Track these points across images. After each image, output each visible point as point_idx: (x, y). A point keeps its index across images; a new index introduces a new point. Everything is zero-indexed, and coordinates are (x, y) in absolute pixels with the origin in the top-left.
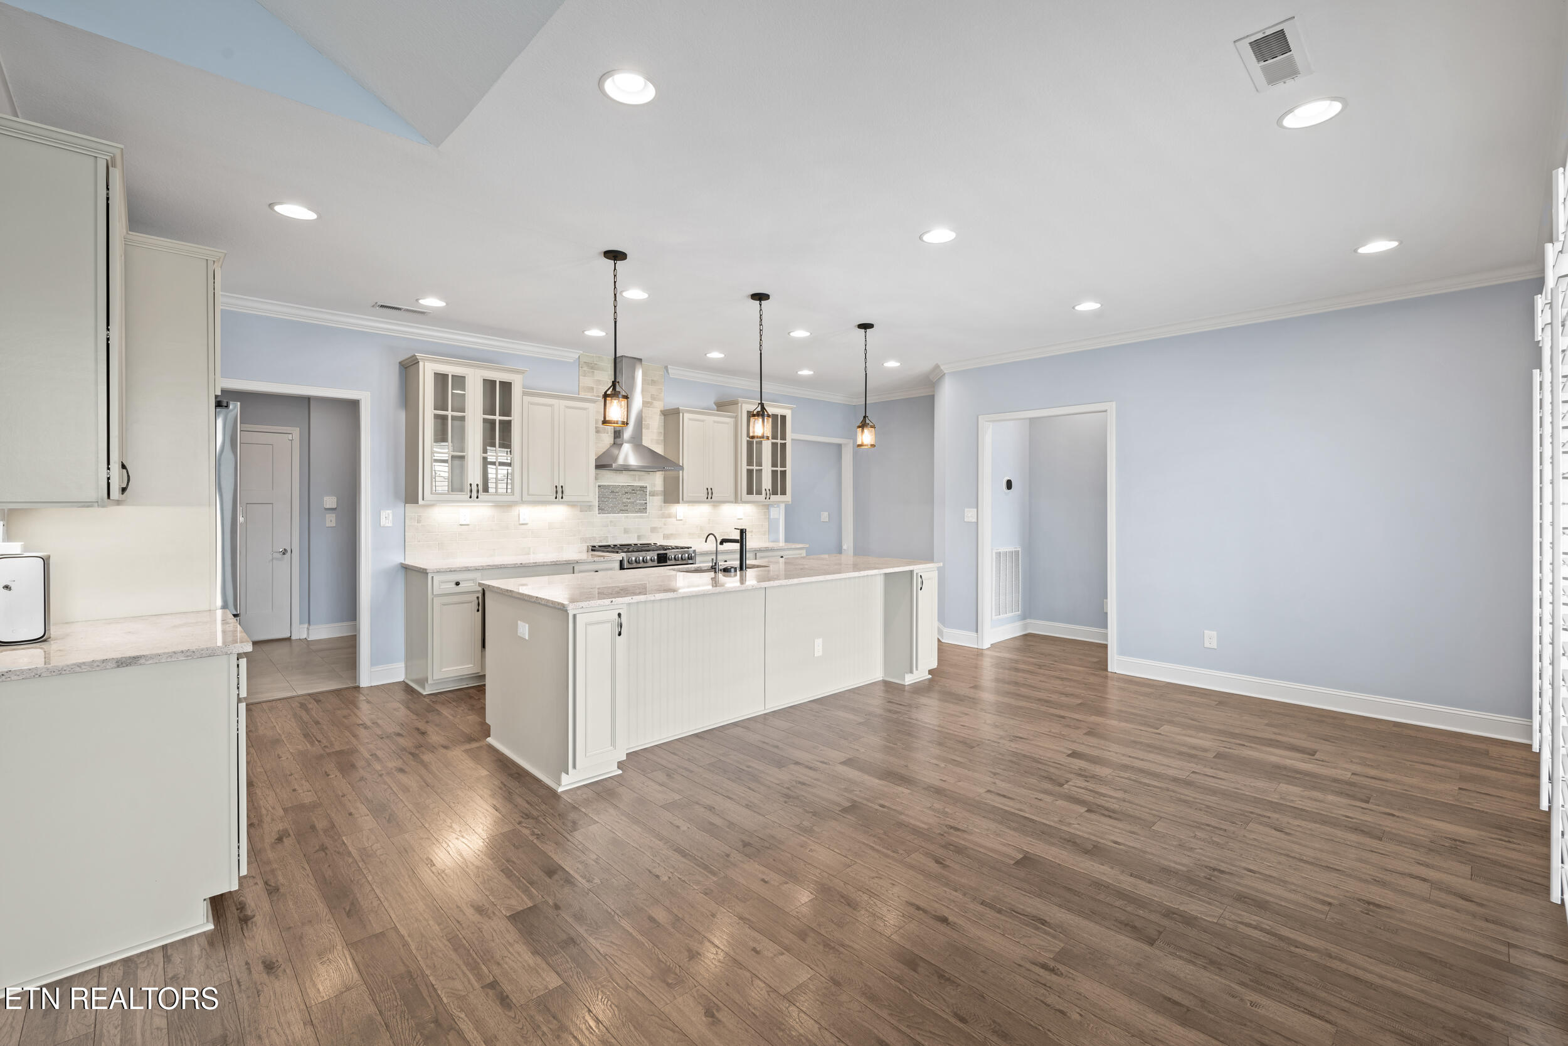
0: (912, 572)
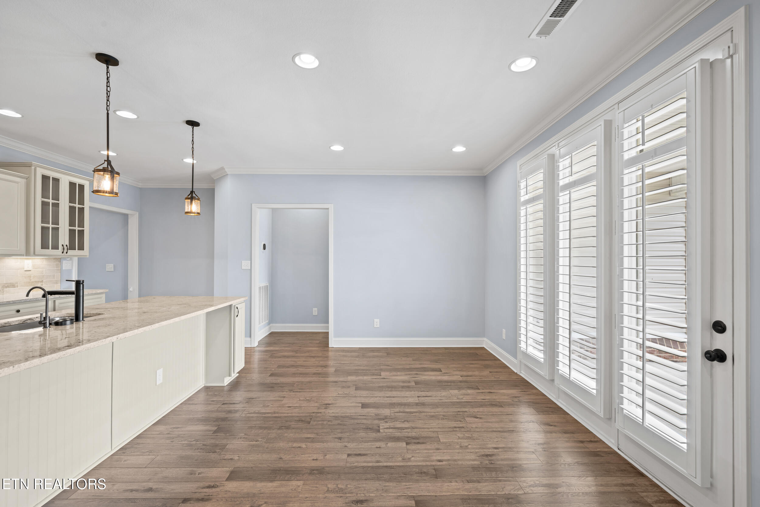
0: (230, 306)
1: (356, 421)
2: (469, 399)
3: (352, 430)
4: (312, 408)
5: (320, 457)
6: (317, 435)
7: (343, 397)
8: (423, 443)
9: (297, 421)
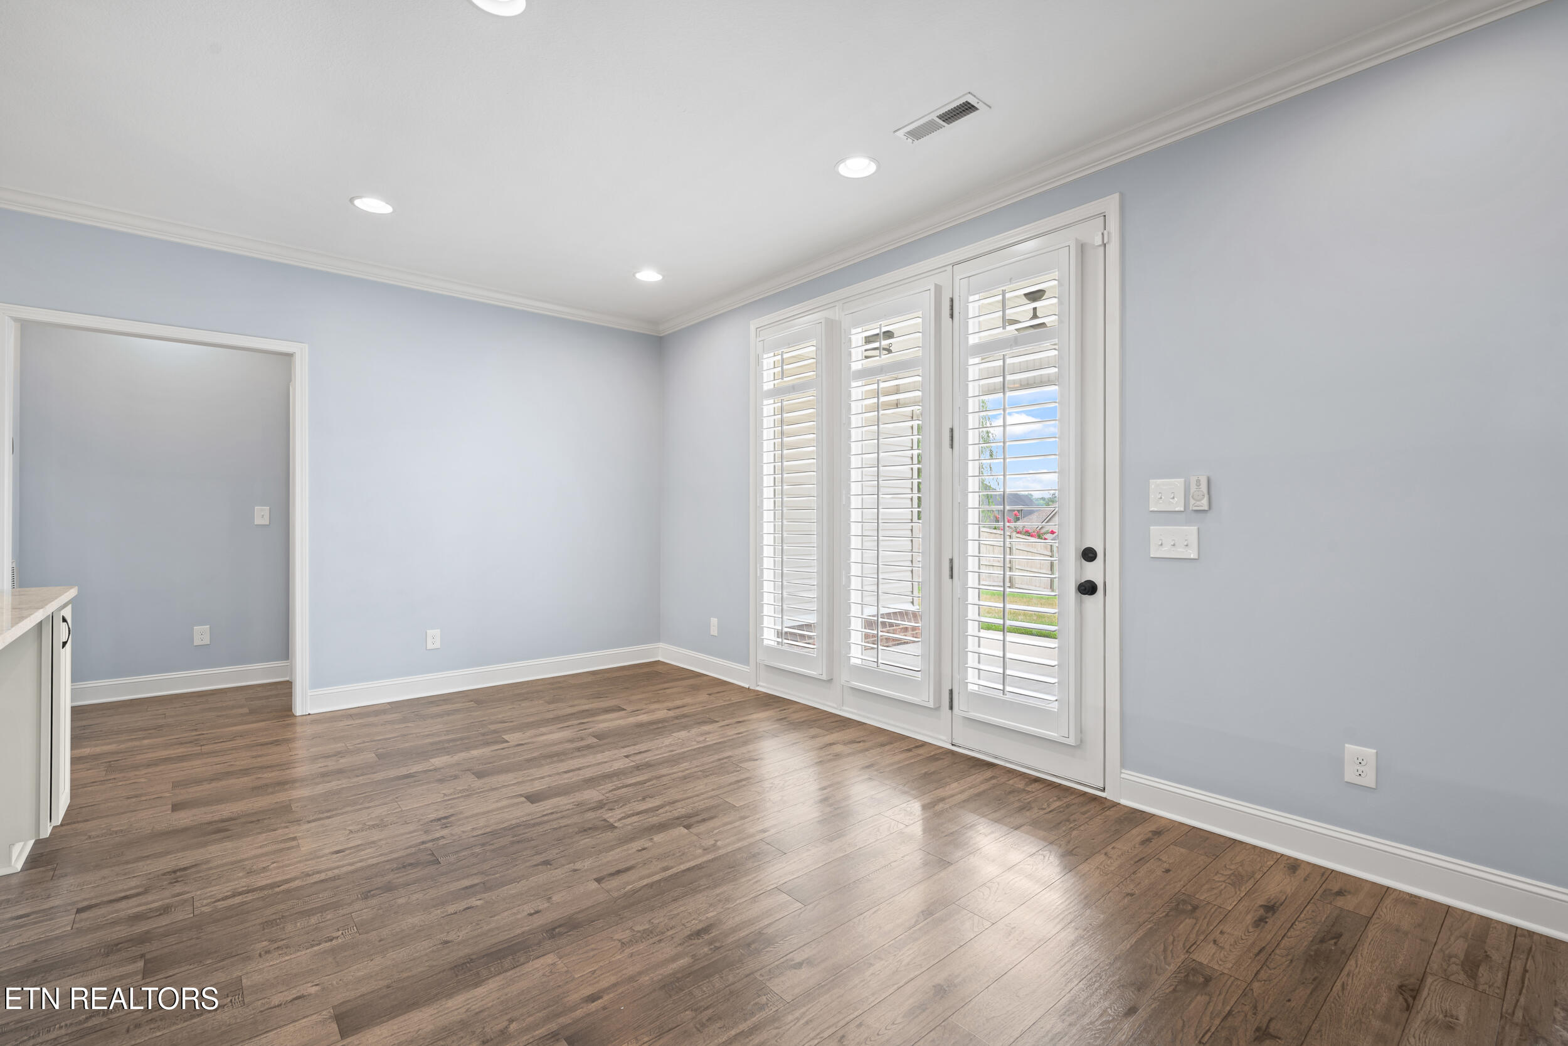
1: (547, 827)
2: (718, 739)
3: (556, 842)
4: (408, 836)
5: (543, 905)
6: (487, 875)
7: (465, 796)
8: (712, 818)
9: (398, 869)
